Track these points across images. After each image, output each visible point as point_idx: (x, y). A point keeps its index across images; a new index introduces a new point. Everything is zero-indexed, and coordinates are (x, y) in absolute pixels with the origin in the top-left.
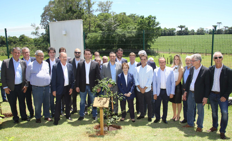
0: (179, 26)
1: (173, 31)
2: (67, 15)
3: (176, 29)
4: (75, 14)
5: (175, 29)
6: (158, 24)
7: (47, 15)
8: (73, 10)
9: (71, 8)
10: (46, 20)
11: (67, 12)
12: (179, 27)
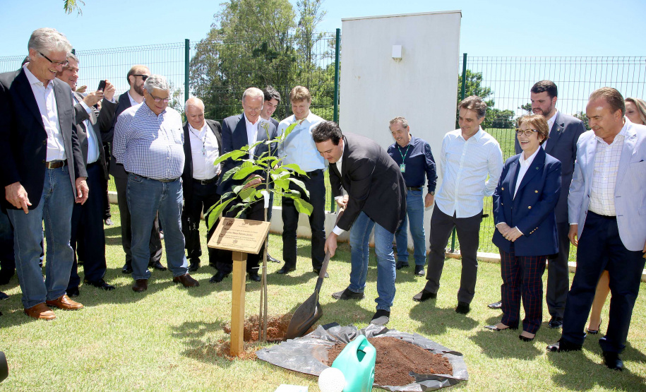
0: (525, 105)
1: (506, 117)
2: (253, 61)
3: (515, 112)
4: (273, 60)
5: (512, 112)
6: (487, 92)
7: (201, 62)
8: (270, 52)
9: (265, 46)
10: (199, 75)
11: (256, 54)
12: (523, 107)
